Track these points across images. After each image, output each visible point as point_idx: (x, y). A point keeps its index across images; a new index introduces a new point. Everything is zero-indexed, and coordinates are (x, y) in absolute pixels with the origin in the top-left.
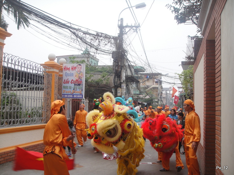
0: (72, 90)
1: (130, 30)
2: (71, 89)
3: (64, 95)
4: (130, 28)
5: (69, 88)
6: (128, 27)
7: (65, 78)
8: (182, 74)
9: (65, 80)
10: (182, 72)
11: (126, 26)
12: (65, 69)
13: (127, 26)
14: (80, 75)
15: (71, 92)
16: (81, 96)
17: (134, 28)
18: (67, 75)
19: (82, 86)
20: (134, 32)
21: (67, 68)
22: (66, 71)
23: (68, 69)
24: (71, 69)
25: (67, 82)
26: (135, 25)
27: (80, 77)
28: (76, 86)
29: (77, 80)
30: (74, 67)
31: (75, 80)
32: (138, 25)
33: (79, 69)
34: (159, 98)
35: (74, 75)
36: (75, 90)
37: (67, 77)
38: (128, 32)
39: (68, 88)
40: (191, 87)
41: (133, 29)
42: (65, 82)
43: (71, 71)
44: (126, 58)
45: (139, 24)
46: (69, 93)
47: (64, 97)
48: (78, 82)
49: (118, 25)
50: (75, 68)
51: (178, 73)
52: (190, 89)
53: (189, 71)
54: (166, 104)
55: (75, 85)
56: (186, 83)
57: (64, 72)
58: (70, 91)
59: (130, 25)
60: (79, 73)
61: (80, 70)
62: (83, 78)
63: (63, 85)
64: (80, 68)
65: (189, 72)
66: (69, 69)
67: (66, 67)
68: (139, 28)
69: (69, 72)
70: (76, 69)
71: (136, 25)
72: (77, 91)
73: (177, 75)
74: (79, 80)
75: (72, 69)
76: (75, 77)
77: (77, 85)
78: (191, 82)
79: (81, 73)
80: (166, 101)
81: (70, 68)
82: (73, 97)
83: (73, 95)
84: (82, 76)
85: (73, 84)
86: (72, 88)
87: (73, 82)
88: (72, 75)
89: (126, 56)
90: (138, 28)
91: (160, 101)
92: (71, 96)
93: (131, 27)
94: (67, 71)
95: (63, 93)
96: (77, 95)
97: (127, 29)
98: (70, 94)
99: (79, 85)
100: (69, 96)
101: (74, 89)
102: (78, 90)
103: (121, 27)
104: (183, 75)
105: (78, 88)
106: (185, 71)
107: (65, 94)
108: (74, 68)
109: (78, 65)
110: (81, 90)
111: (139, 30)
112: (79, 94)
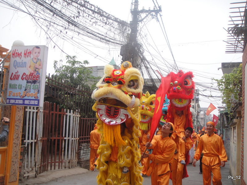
0: (22, 92)
1: (147, 16)
2: (21, 88)
3: (10, 99)
4: (147, 14)
5: (18, 87)
6: (145, 12)
7: (13, 70)
8: (222, 79)
9: (12, 73)
10: (222, 77)
11: (141, 10)
12: (13, 54)
13: (143, 11)
14: (37, 65)
15: (21, 95)
16: (36, 102)
17: (154, 13)
18: (16, 65)
19: (38, 84)
20: (153, 18)
21: (17, 53)
22: (15, 59)
23: (19, 54)
24: (23, 55)
25: (16, 77)
26: (154, 9)
27: (36, 68)
28: (29, 84)
29: (31, 74)
30: (28, 51)
31: (28, 73)
32: (158, 9)
33: (35, 55)
34: (195, 118)
35: (28, 65)
36: (27, 91)
37: (16, 68)
38: (144, 18)
39: (16, 88)
40: (235, 99)
41: (152, 15)
42: (12, 78)
43: (23, 59)
44: (141, 57)
45: (160, 7)
46: (17, 96)
47: (10, 103)
48: (34, 77)
49: (131, 10)
50: (30, 53)
51: (216, 79)
52: (235, 102)
53: (232, 75)
54: (204, 125)
55: (28, 82)
56: (228, 92)
57: (13, 60)
58: (20, 93)
59: (148, 9)
60: (35, 61)
61: (37, 56)
62: (41, 70)
63: (10, 82)
64: (37, 54)
65: (233, 77)
66: (21, 55)
67: (16, 51)
68: (160, 12)
69: (20, 61)
70: (31, 55)
71: (156, 9)
72: (30, 93)
73: (214, 81)
74: (35, 74)
75: (25, 54)
76: (29, 69)
77: (30, 82)
78: (235, 91)
79: (39, 61)
80: (204, 123)
81: (21, 53)
82: (24, 104)
83: (24, 100)
84: (40, 67)
85: (25, 81)
86: (23, 87)
87: (24, 77)
88: (24, 65)
89: (142, 54)
90: (158, 13)
91: (196, 122)
92: (21, 102)
93: (149, 11)
94: (17, 59)
95: (8, 97)
96: (30, 100)
97: (143, 15)
98: (20, 98)
99: (34, 82)
100: (17, 102)
101: (25, 90)
102: (32, 91)
103: (135, 13)
104: (224, 81)
105: (32, 87)
106: (227, 75)
107: (11, 97)
108: (28, 53)
109: (35, 48)
110: (36, 92)
111: (161, 16)
112: (33, 98)
